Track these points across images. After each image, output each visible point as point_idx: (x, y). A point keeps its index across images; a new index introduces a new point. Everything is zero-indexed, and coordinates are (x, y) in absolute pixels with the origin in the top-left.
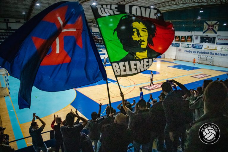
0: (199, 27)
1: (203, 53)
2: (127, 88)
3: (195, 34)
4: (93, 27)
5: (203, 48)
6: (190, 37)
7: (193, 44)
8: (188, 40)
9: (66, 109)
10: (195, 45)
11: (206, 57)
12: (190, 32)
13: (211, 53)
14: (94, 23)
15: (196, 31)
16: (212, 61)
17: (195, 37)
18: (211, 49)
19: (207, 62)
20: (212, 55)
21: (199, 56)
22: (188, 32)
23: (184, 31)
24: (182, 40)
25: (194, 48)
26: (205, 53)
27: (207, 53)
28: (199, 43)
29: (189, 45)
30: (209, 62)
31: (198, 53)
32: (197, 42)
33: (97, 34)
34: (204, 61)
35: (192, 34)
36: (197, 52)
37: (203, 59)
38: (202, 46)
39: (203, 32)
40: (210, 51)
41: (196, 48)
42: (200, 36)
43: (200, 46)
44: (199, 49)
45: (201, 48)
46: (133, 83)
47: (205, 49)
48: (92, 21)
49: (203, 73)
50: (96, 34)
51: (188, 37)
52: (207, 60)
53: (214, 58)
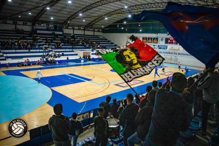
0: (163, 30)
1: (168, 53)
2: (102, 86)
3: (160, 36)
4: (65, 28)
5: (168, 49)
6: (156, 38)
7: (159, 45)
8: (155, 41)
9: (42, 108)
10: (161, 46)
11: (171, 57)
12: (156, 34)
13: (175, 53)
14: (65, 25)
15: (161, 33)
16: (176, 60)
17: (161, 38)
18: (175, 50)
19: (172, 61)
20: (176, 55)
21: (164, 56)
22: (154, 34)
23: (151, 33)
24: (149, 41)
25: (160, 48)
26: (170, 53)
27: (172, 53)
28: (164, 44)
29: (156, 46)
30: (174, 61)
31: (164, 53)
32: (162, 43)
33: (69, 35)
34: (169, 61)
35: (157, 36)
36: (162, 53)
37: (168, 59)
38: (167, 47)
39: (167, 34)
40: (174, 51)
41: (162, 49)
42: (165, 38)
43: (165, 47)
44: (165, 50)
45: (166, 48)
46: (107, 81)
47: (170, 49)
48: (64, 23)
49: (169, 71)
50: (67, 35)
51: (154, 38)
52: (172, 59)
53: (178, 57)
